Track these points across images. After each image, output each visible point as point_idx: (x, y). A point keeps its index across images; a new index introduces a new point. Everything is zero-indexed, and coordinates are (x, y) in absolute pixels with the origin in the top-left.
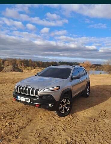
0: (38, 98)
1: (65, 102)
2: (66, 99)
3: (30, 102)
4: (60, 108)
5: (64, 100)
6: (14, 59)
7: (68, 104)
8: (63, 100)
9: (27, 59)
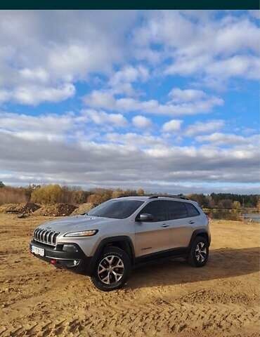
0: (55, 249)
1: (110, 261)
2: (113, 256)
3: (45, 255)
4: (99, 272)
5: (109, 259)
6: (107, 190)
7: (118, 266)
8: (106, 258)
9: (134, 190)
